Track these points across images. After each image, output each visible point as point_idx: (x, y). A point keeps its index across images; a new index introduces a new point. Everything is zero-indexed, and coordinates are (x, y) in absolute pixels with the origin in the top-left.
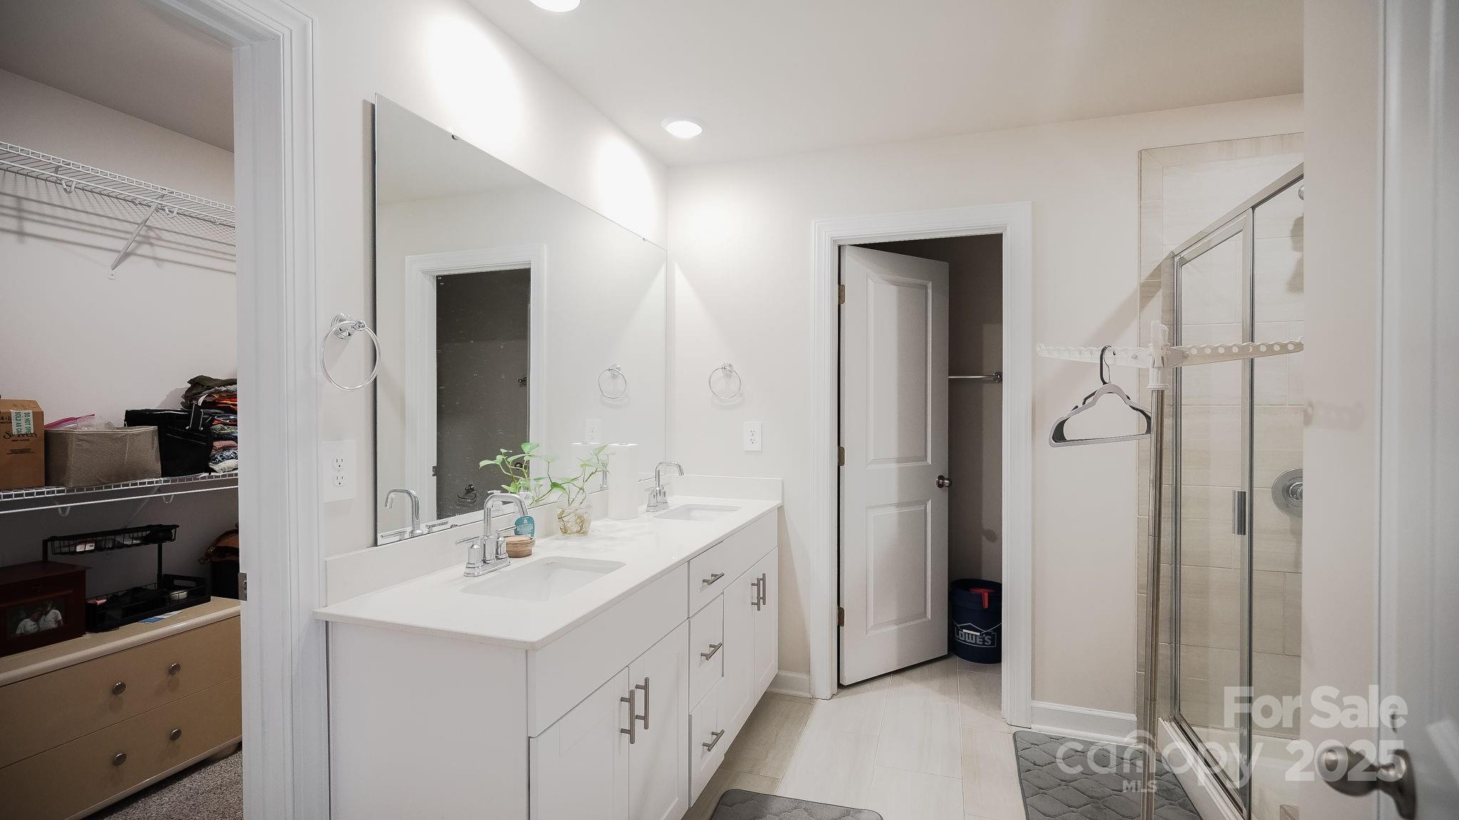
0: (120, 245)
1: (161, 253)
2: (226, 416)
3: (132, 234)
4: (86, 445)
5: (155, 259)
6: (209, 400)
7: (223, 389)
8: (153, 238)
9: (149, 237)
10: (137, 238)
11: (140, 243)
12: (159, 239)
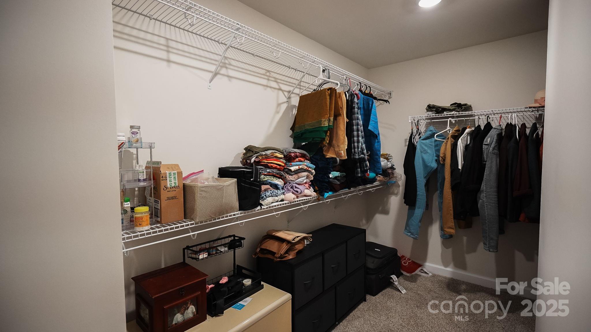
0: (213, 68)
1: (232, 73)
2: (265, 170)
3: (218, 61)
4: (204, 194)
5: (228, 76)
6: (257, 160)
7: (264, 153)
8: (227, 64)
9: (225, 63)
10: (221, 64)
11: (222, 67)
12: (230, 64)
